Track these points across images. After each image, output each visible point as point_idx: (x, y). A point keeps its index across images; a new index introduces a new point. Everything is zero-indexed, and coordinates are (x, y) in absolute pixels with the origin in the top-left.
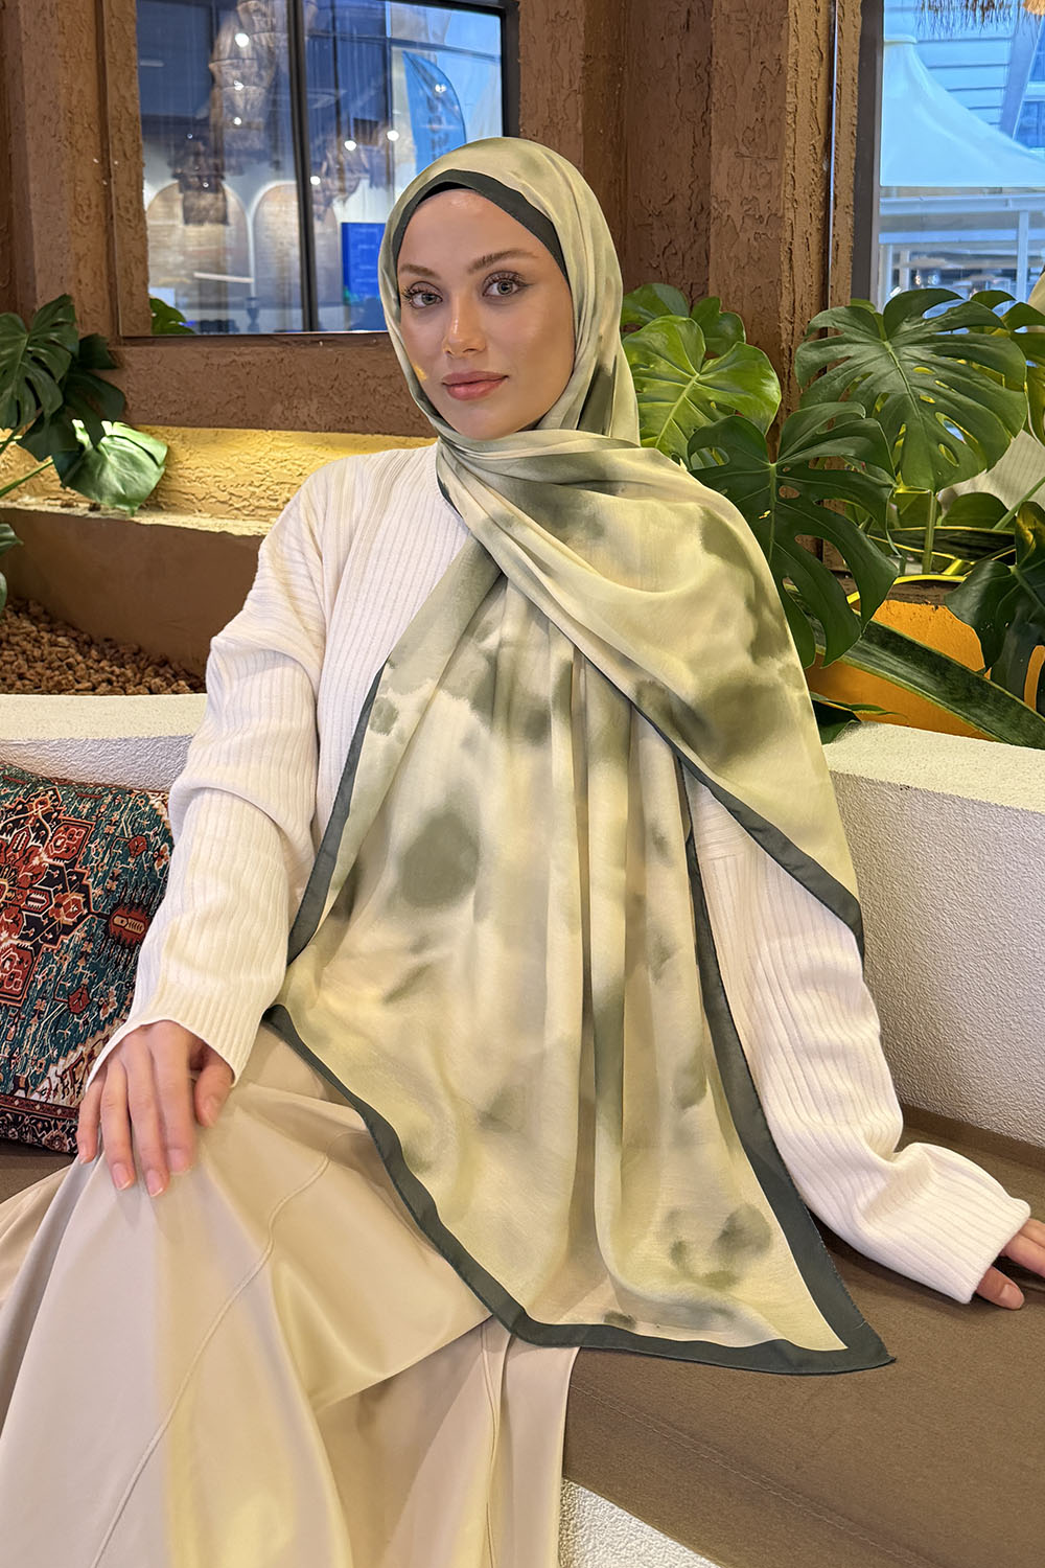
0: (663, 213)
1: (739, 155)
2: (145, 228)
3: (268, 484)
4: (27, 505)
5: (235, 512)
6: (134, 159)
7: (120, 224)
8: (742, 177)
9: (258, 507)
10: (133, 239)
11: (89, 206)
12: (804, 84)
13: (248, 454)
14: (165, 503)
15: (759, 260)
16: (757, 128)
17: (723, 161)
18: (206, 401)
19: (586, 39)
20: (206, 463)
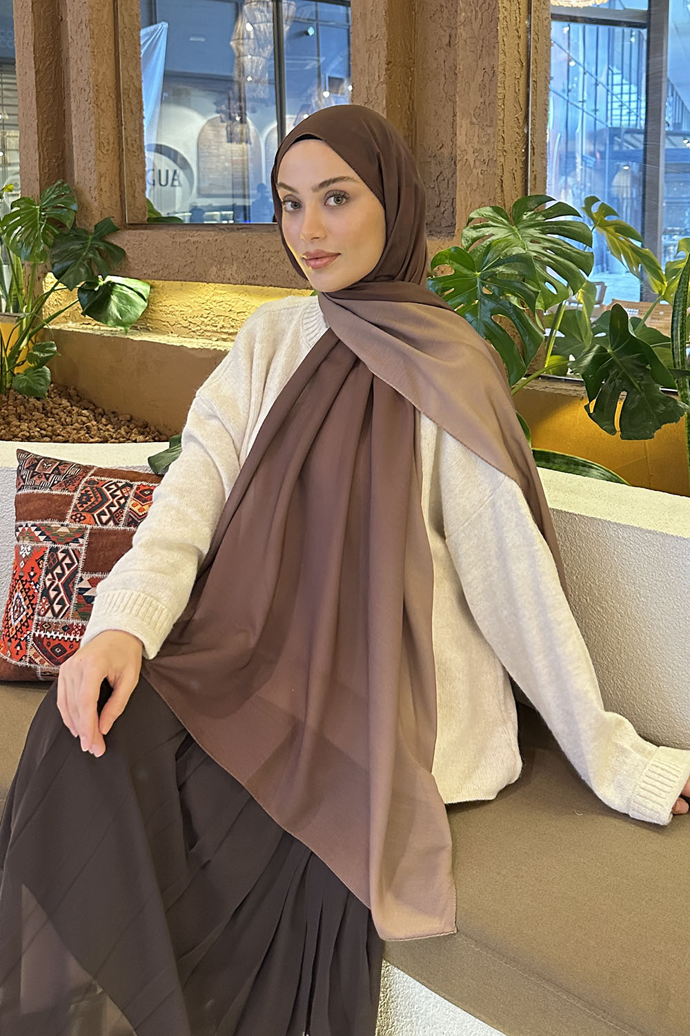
0: (437, 155)
3: (212, 316)
5: (192, 333)
7: (129, 155)
8: (474, 136)
9: (205, 331)
11: (109, 143)
12: (509, 82)
13: (200, 297)
14: (152, 328)
15: (484, 185)
16: (481, 108)
17: (463, 126)
18: (173, 264)
19: (388, 53)
20: (176, 303)
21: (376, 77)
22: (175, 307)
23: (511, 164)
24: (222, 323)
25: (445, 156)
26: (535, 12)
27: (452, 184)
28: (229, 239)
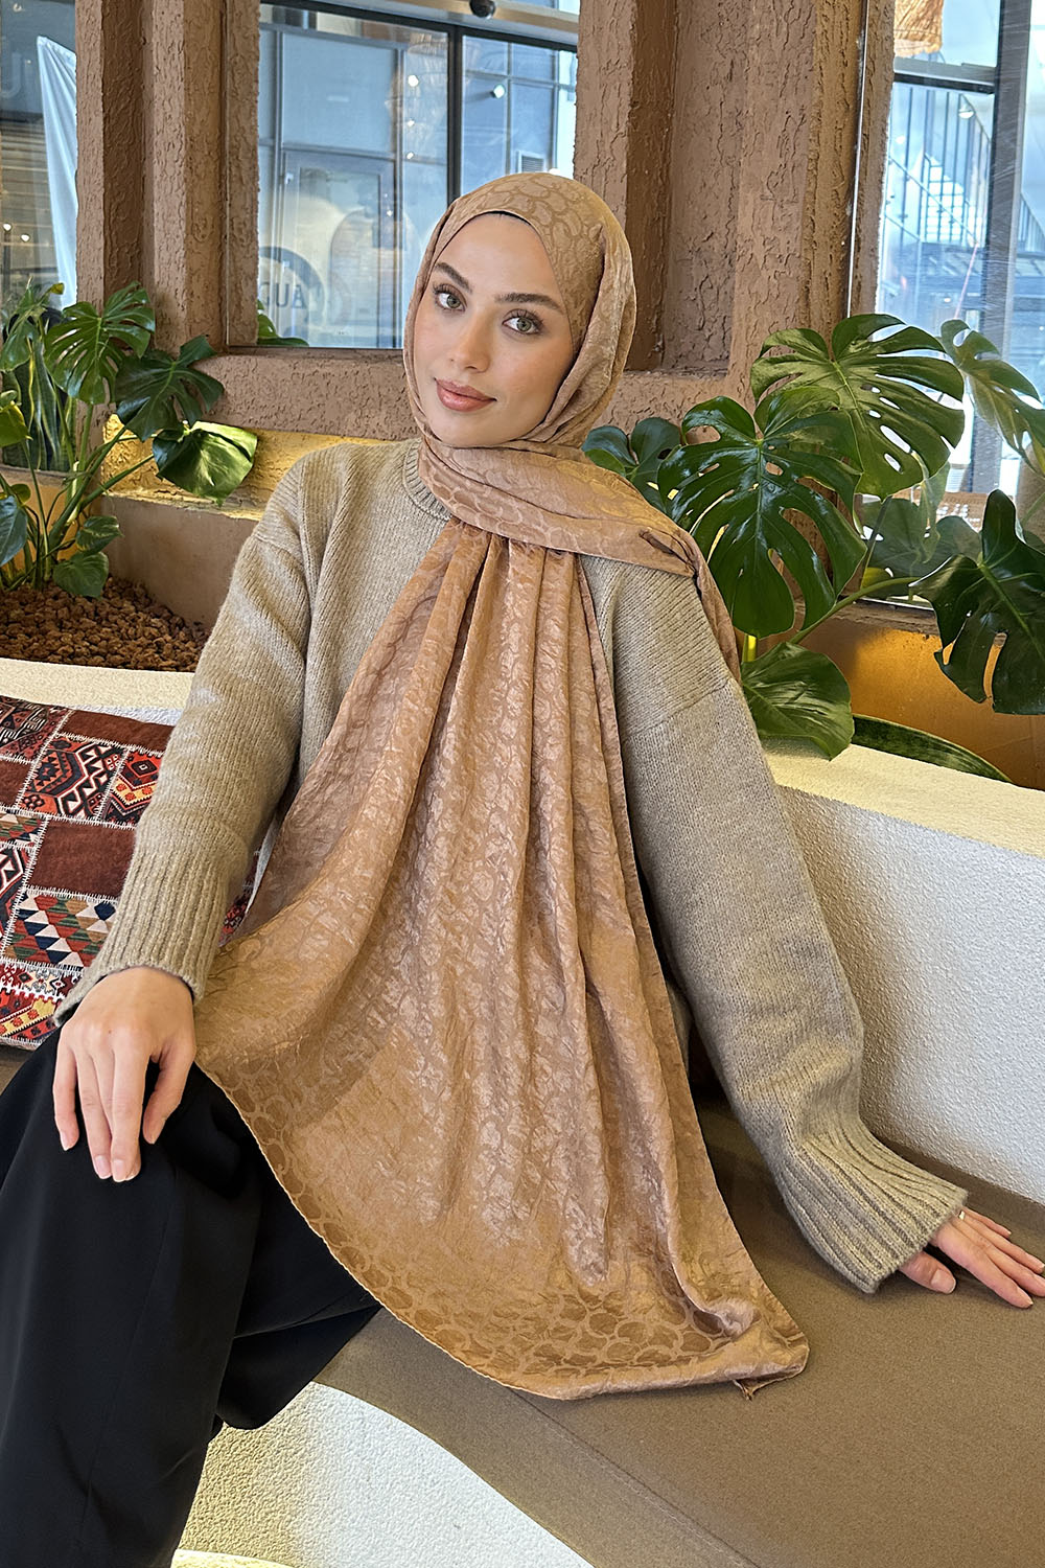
0: (702, 249)
1: (763, 198)
2: (255, 249)
4: (138, 496)
6: (251, 184)
7: (234, 245)
8: (765, 218)
10: (245, 257)
11: (205, 226)
12: (826, 133)
14: (257, 500)
15: (778, 296)
16: (780, 174)
17: (748, 201)
18: (292, 407)
19: (634, 87)
21: (614, 128)
23: (823, 263)
25: (715, 251)
26: (870, 26)
27: (726, 293)
28: (378, 372)
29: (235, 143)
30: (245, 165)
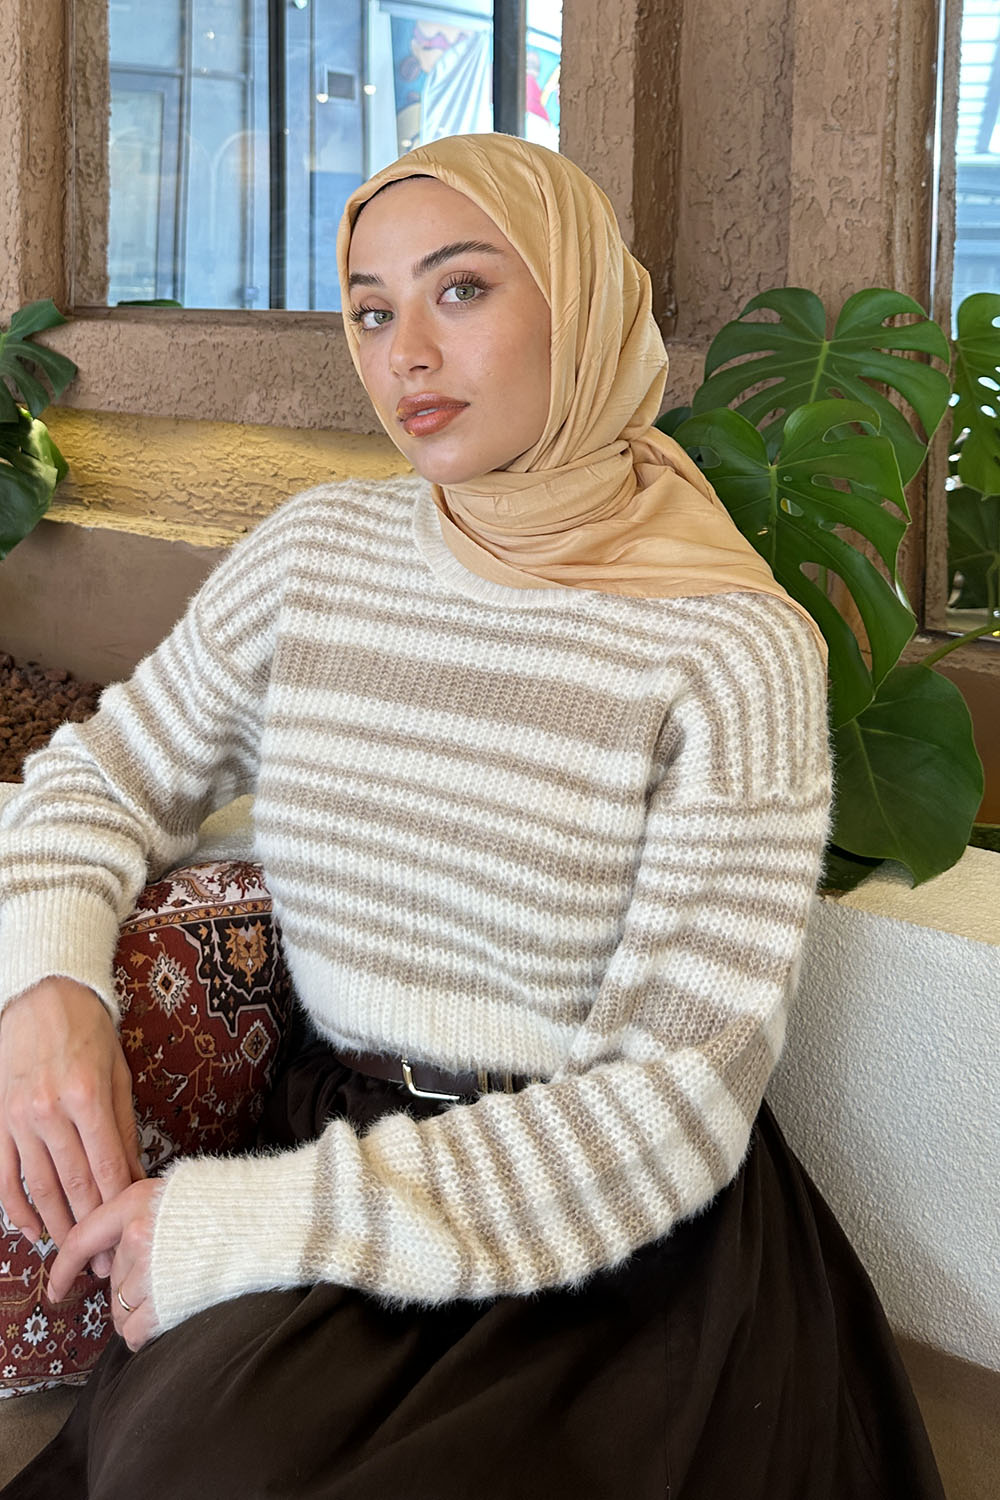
0: (726, 189)
1: (826, 127)
2: (106, 186)
3: (236, 484)
5: (195, 516)
6: (99, 108)
7: (80, 180)
8: (830, 152)
9: (222, 512)
10: (93, 196)
11: (44, 159)
13: (214, 448)
14: (111, 502)
15: (851, 251)
16: (852, 96)
17: (805, 131)
18: (168, 386)
20: (163, 456)
21: (615, 39)
22: (161, 465)
23: (904, 212)
24: (256, 498)
25: (744, 192)
27: (760, 244)
28: (290, 342)
29: (81, 57)
30: (94, 84)
